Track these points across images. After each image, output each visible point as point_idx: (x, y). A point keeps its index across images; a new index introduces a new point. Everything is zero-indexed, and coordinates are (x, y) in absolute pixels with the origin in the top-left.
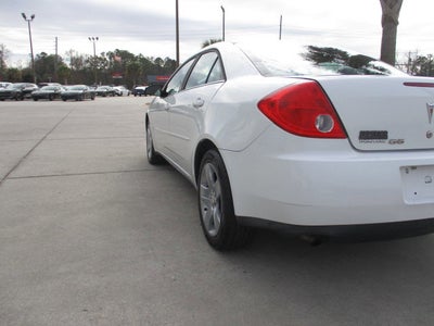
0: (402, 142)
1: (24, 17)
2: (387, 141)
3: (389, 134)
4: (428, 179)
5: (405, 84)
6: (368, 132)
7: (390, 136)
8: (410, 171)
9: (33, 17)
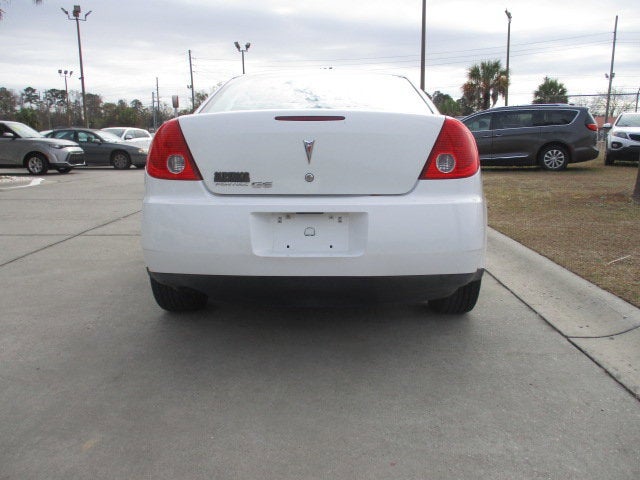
0: (267, 185)
1: (238, 47)
2: (250, 184)
3: (251, 176)
4: (310, 232)
5: (277, 118)
6: (224, 174)
7: (253, 179)
8: (284, 220)
9: (248, 46)
